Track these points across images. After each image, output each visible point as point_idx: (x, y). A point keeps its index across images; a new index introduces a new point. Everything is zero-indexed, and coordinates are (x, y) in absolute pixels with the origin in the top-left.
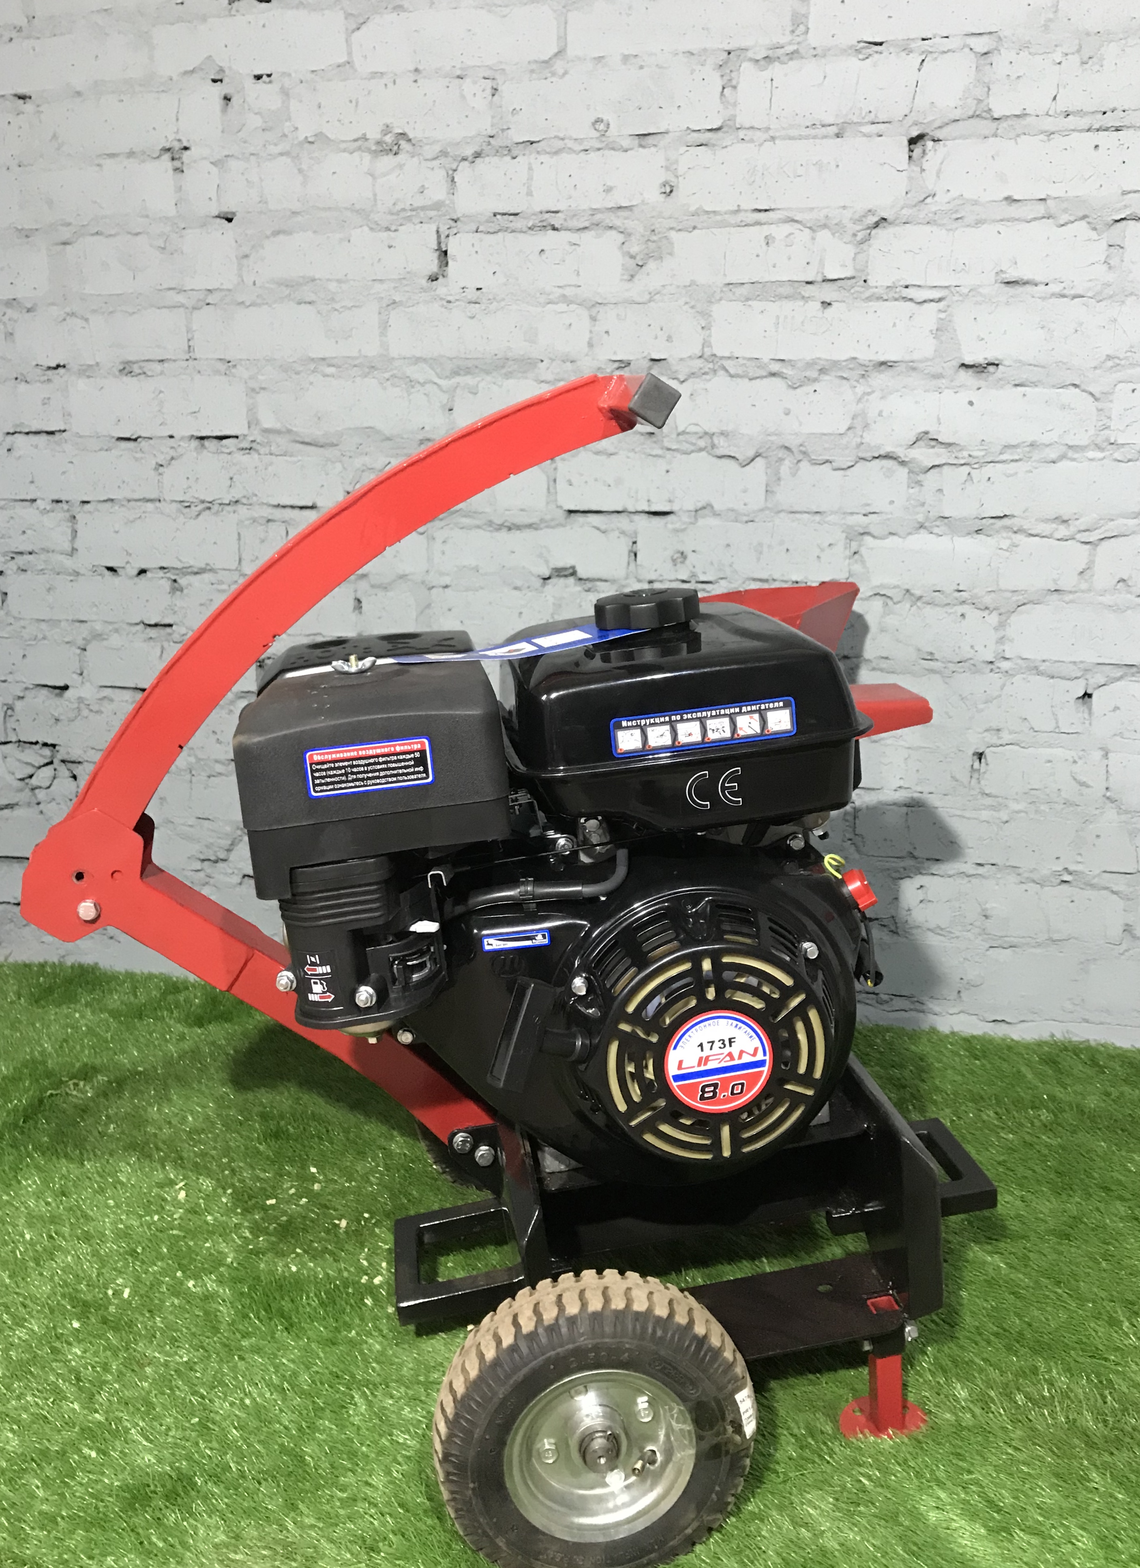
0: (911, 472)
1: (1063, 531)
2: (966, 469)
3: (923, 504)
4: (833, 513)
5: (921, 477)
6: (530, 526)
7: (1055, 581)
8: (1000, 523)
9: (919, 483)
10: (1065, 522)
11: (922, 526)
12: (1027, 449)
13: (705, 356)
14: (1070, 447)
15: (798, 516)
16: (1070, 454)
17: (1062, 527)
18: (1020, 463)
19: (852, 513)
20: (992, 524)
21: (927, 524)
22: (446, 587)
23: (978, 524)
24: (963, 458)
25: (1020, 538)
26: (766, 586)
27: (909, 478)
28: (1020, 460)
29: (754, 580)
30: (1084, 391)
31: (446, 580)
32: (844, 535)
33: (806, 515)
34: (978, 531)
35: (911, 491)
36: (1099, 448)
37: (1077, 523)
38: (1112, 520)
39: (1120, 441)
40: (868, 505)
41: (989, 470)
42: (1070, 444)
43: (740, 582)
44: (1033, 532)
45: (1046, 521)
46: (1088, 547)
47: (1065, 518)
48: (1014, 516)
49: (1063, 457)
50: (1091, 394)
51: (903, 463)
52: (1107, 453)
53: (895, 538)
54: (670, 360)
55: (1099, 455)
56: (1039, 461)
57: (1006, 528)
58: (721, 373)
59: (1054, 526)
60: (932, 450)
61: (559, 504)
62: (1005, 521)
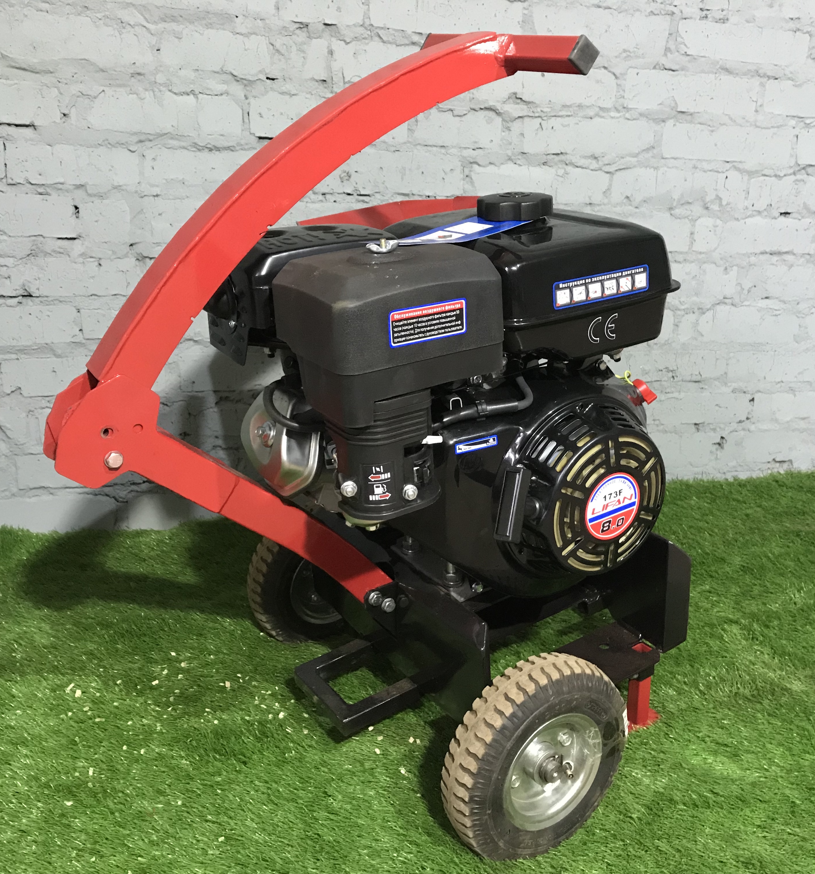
0: (503, 120)
1: (594, 165)
2: (539, 120)
3: (510, 144)
4: (453, 147)
5: (510, 124)
6: (229, 148)
7: (590, 198)
8: (556, 158)
9: (509, 129)
10: (596, 158)
11: (510, 159)
12: (575, 108)
13: (366, 25)
14: (601, 108)
15: (429, 148)
16: (602, 113)
17: (594, 162)
18: (571, 118)
19: (466, 148)
20: (553, 159)
21: (513, 157)
22: (157, 196)
23: (544, 159)
24: (537, 112)
25: (569, 168)
26: (406, 199)
27: (503, 124)
28: (572, 116)
29: (399, 194)
30: (610, 72)
31: (156, 191)
32: (460, 163)
33: (435, 149)
34: (545, 164)
35: (503, 134)
36: (618, 111)
37: (603, 159)
38: (623, 158)
39: (630, 106)
40: (476, 142)
41: (553, 122)
42: (601, 106)
43: (389, 196)
44: (578, 165)
45: (585, 157)
46: (608, 175)
47: (596, 156)
48: (566, 154)
49: (597, 115)
50: (614, 75)
51: (498, 114)
52: (621, 114)
53: (492, 166)
54: (339, 25)
55: (618, 115)
56: (583, 117)
57: (562, 161)
58: (377, 39)
59: (590, 161)
60: (517, 106)
61: (252, 132)
62: (561, 157)
